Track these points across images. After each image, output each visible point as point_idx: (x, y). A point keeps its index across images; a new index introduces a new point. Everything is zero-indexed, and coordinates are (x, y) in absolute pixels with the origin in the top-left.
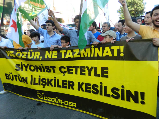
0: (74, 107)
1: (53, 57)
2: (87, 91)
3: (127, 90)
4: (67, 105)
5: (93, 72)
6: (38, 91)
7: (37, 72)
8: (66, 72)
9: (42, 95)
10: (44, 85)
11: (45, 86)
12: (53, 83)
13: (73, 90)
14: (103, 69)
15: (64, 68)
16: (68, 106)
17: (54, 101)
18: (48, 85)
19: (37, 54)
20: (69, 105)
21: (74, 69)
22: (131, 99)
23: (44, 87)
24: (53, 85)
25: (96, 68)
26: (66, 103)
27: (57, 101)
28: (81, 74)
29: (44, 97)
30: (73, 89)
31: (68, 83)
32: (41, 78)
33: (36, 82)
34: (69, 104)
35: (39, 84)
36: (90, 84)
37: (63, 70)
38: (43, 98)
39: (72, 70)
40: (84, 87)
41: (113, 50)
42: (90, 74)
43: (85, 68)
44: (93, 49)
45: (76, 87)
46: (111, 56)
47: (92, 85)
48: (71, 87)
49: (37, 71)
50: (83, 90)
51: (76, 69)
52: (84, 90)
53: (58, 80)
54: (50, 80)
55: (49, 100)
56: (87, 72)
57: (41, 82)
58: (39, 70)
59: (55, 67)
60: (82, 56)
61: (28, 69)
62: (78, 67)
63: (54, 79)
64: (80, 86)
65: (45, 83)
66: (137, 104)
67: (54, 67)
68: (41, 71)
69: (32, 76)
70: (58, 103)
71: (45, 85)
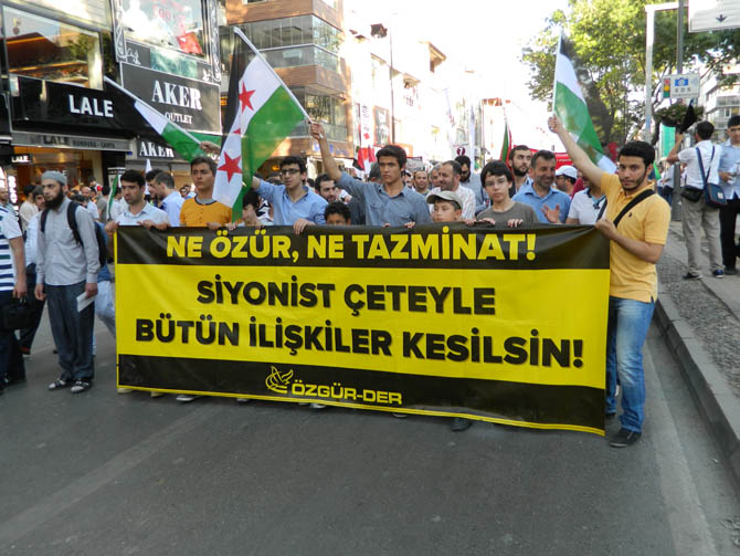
0: (395, 404)
1: (332, 255)
2: (431, 355)
3: (544, 340)
4: (373, 400)
5: (449, 303)
6: (273, 368)
7: (272, 307)
8: (363, 303)
9: (285, 378)
10: (294, 348)
11: (298, 350)
12: (322, 338)
13: (388, 357)
14: (478, 292)
15: (360, 290)
16: (375, 403)
17: (328, 396)
18: (308, 347)
19: (281, 243)
20: (379, 401)
21: (389, 297)
22: (553, 360)
23: (294, 354)
24: (324, 345)
25: (458, 292)
26: (369, 396)
27: (337, 392)
28: (413, 308)
29: (294, 385)
30: (387, 353)
31: (370, 338)
32: (284, 326)
33: (268, 339)
34: (379, 397)
35: (279, 345)
36: (443, 336)
37: (355, 297)
38: (289, 388)
39: (382, 298)
40: (422, 345)
41: (508, 243)
42: (440, 309)
43: (425, 292)
44: (446, 238)
45: (397, 346)
46: (503, 258)
47: (446, 339)
48: (381, 350)
49: (272, 303)
50: (419, 355)
51: (394, 296)
52: (424, 353)
53: (338, 331)
54: (313, 330)
55: (308, 393)
56: (431, 303)
57: (285, 339)
58: (277, 301)
59: (332, 287)
60: (415, 256)
61: (241, 297)
62: (402, 289)
63: (325, 326)
64: (410, 344)
65: (299, 339)
66: (566, 369)
67: (327, 288)
68: (284, 303)
69: (253, 319)
70: (342, 400)
71: (299, 345)
